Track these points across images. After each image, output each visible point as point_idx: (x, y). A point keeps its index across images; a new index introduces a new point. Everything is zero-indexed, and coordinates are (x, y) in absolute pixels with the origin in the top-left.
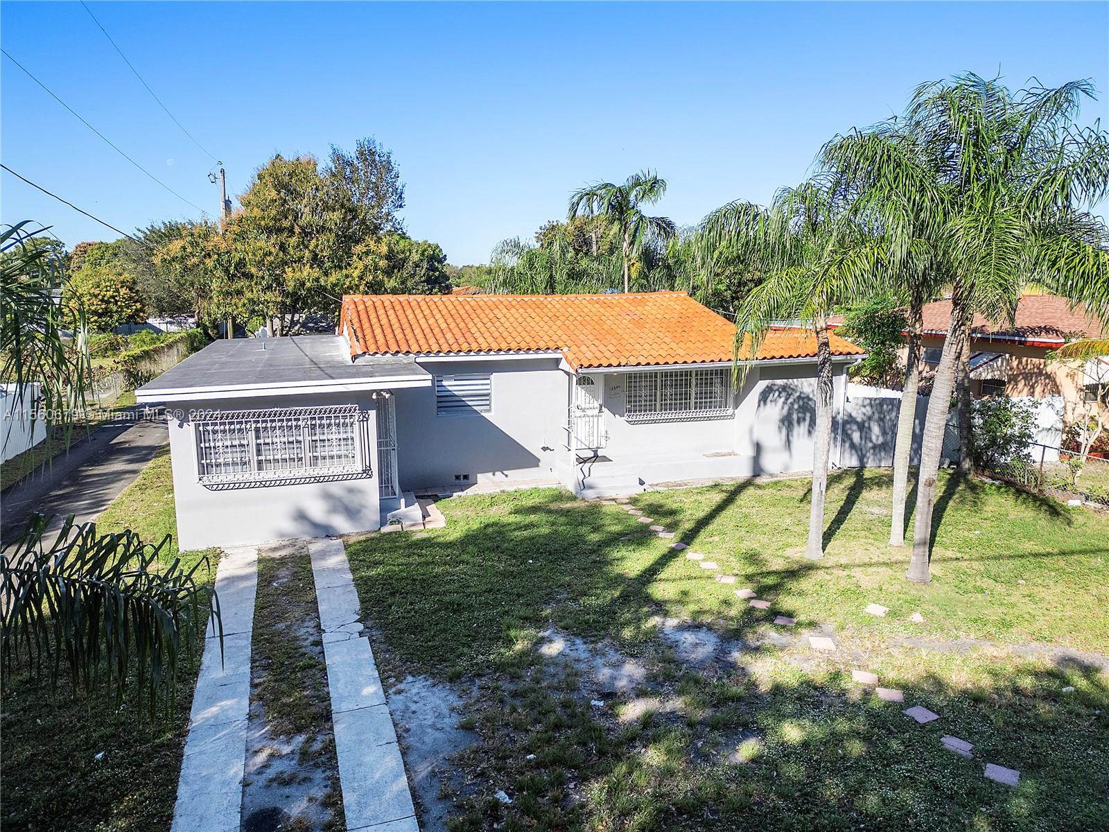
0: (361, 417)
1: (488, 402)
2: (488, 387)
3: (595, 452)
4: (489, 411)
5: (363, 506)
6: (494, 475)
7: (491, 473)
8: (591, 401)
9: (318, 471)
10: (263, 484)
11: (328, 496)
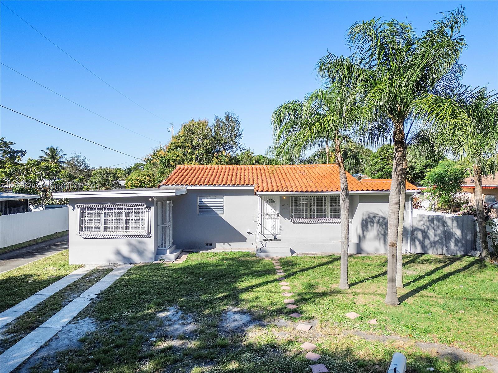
0: (148, 210)
1: (222, 210)
2: (222, 202)
3: (275, 236)
4: (223, 213)
5: (145, 250)
6: (224, 244)
7: (223, 244)
8: (274, 211)
9: (129, 233)
10: (104, 237)
11: (130, 244)
